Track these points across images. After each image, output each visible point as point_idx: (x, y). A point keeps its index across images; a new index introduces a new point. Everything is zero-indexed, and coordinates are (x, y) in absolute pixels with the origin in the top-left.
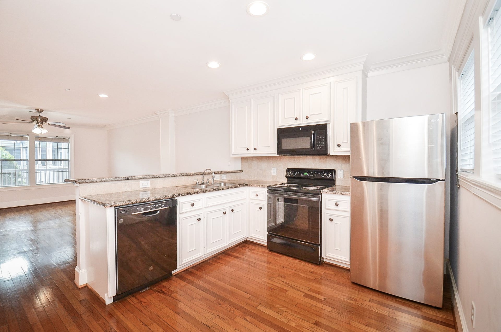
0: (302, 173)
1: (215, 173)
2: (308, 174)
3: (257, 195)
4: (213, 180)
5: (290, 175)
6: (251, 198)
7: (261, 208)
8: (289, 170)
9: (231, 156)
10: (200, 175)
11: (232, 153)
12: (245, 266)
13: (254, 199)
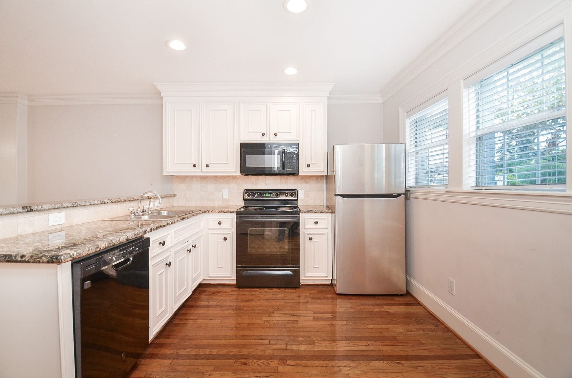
0: (264, 195)
1: (150, 197)
2: (270, 195)
3: (220, 223)
4: (150, 207)
5: (249, 197)
6: (210, 227)
7: (225, 239)
8: (246, 192)
9: (165, 174)
10: (133, 200)
11: (168, 170)
12: (228, 312)
13: (215, 229)
